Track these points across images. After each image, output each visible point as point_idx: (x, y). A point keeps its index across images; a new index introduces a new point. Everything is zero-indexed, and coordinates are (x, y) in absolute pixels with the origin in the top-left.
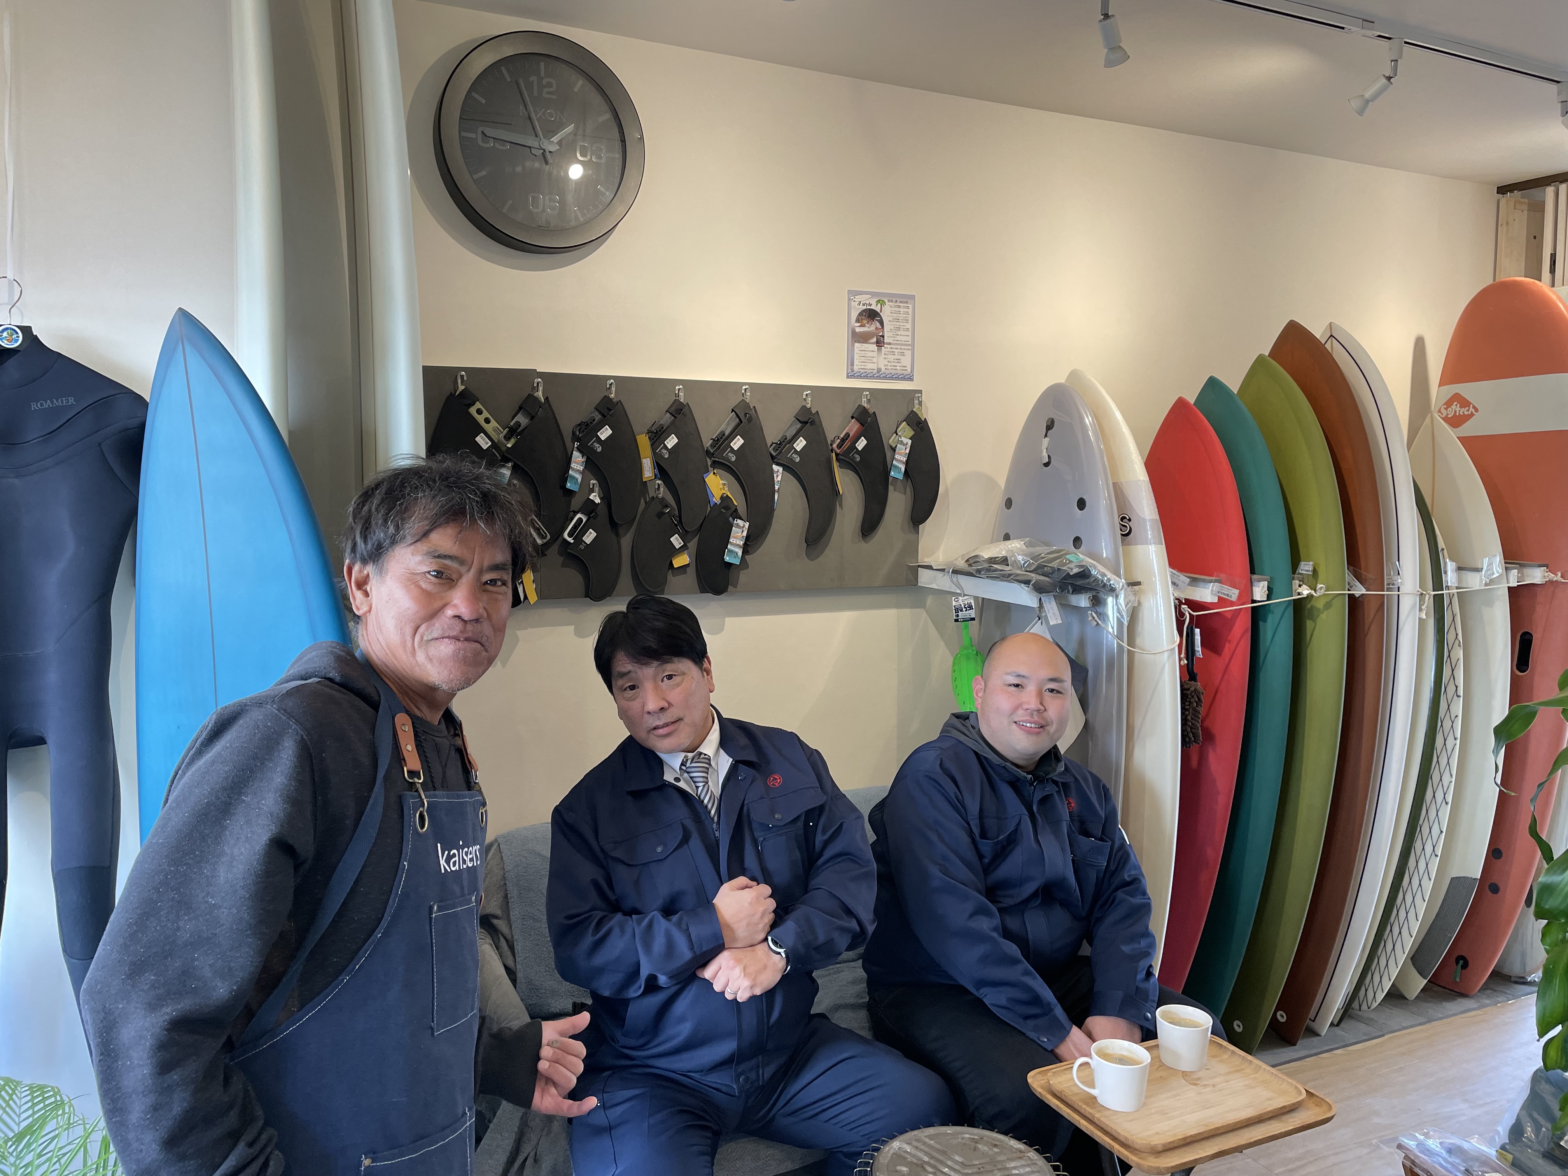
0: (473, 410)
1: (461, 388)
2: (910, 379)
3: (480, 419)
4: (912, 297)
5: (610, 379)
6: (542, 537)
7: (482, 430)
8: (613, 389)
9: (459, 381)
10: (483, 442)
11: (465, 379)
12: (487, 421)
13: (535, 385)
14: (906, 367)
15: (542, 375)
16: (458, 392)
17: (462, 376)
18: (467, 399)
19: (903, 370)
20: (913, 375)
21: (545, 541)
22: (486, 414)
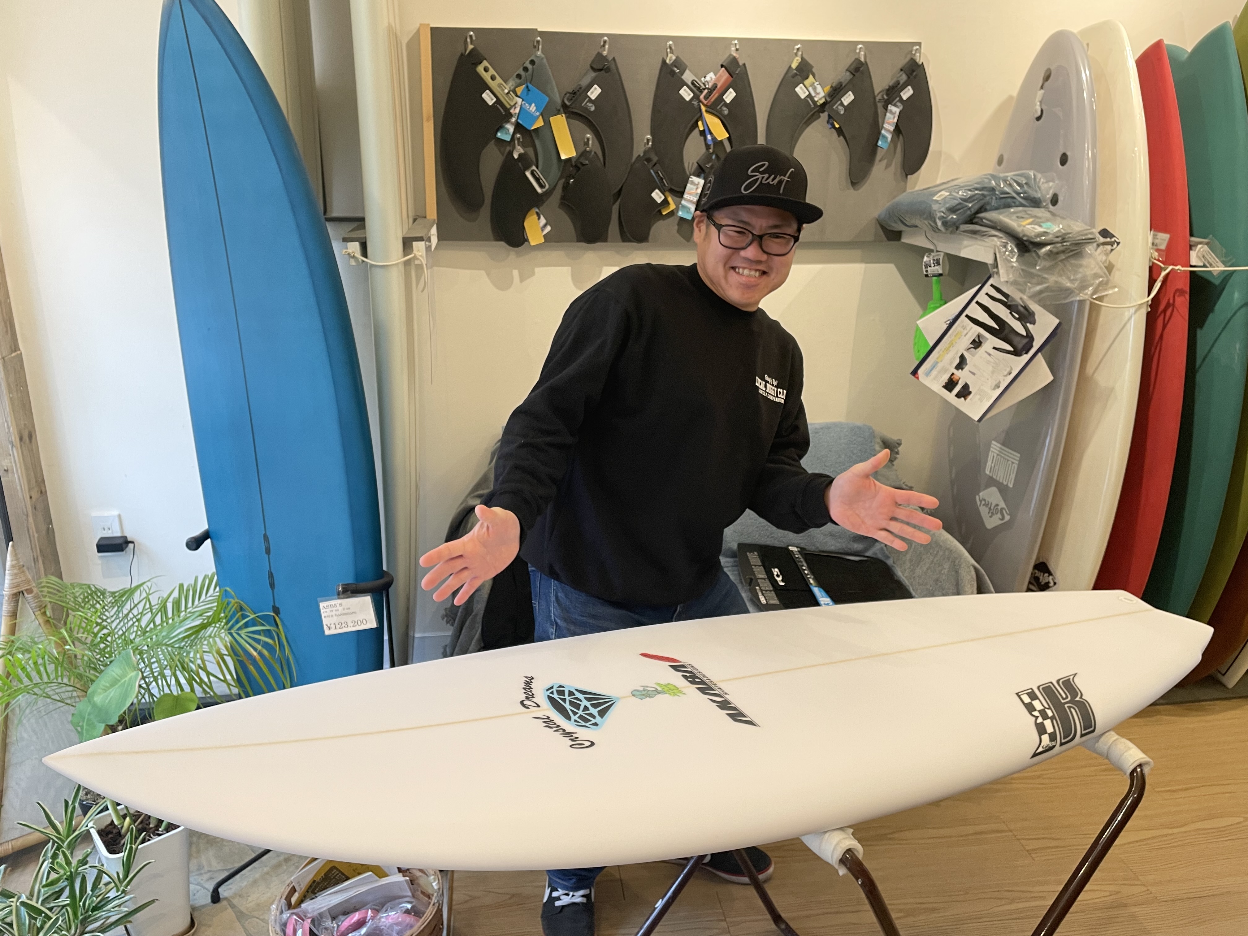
0: (480, 69)
1: (471, 47)
3: (486, 77)
5: (604, 37)
6: (541, 186)
7: (487, 87)
8: (607, 46)
9: (469, 40)
10: (488, 98)
11: (474, 38)
12: (493, 78)
13: (535, 44)
15: (542, 34)
16: (467, 52)
17: (471, 36)
18: (474, 58)
21: (544, 190)
22: (492, 71)
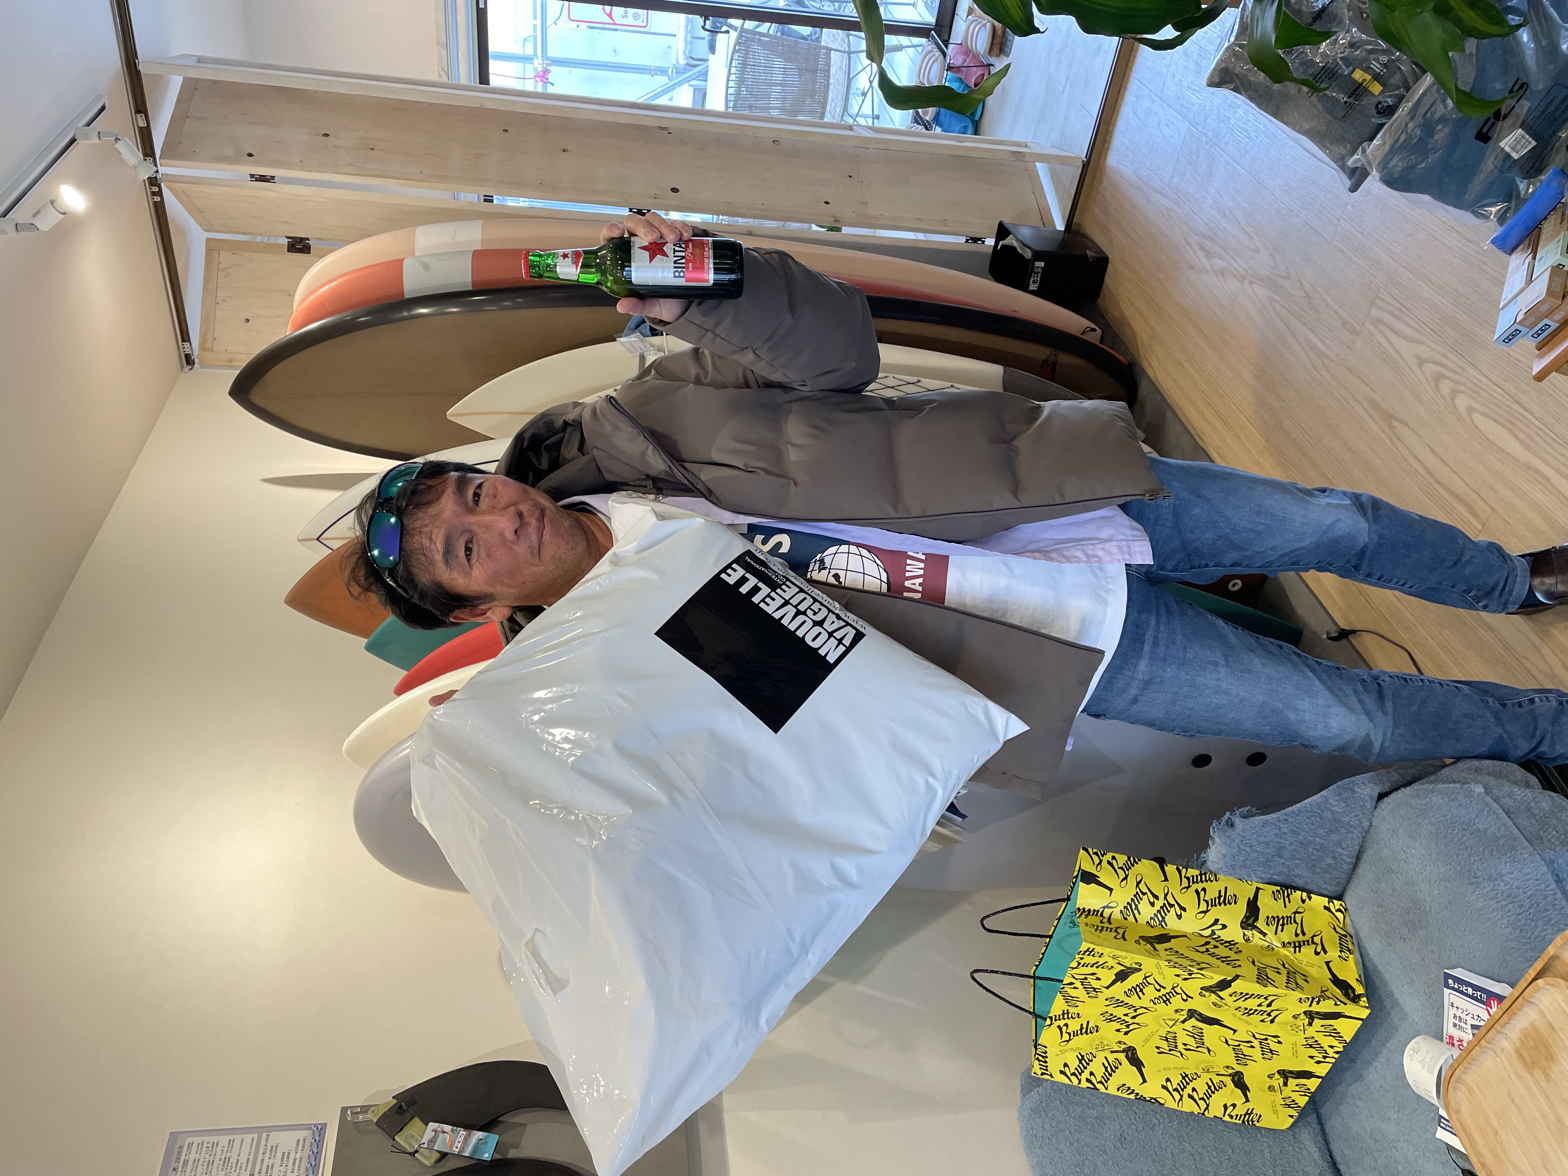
2: (321, 1129)
4: (174, 1136)
14: (299, 1140)
19: (303, 1146)
20: (316, 1125)
